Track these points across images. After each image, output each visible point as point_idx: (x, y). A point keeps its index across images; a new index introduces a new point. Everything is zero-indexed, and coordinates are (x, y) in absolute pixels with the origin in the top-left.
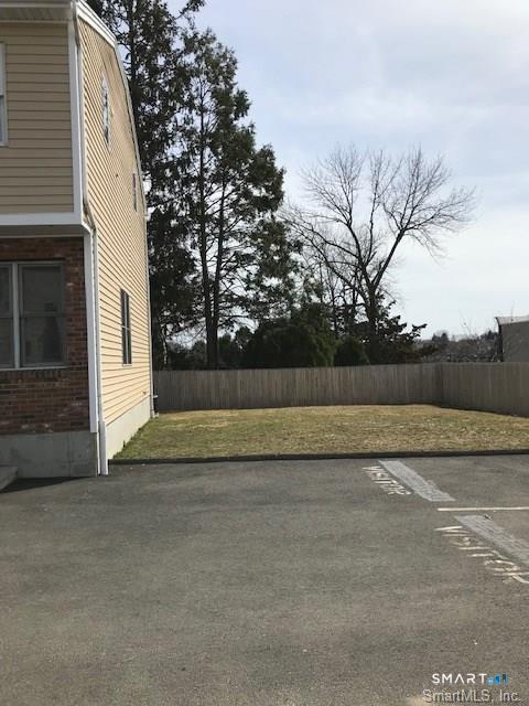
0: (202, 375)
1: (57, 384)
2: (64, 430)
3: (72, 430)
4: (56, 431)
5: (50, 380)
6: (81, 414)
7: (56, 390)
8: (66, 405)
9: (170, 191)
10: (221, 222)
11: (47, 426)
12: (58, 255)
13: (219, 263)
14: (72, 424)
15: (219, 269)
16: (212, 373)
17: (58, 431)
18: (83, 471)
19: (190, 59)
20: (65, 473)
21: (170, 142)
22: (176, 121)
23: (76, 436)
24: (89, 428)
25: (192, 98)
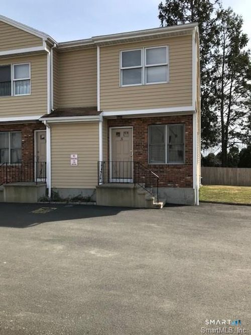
0: (220, 169)
1: (181, 170)
2: (184, 187)
3: (186, 187)
4: (180, 187)
5: (178, 168)
6: (190, 182)
7: (180, 172)
8: (184, 178)
9: (207, 85)
10: (230, 97)
11: (177, 185)
12: (183, 122)
13: (228, 117)
14: (187, 185)
15: (228, 120)
16: (225, 169)
17: (182, 187)
18: (190, 203)
19: (219, 22)
20: (183, 203)
21: (207, 62)
22: (211, 53)
23: (188, 190)
24: (192, 187)
25: (219, 40)
